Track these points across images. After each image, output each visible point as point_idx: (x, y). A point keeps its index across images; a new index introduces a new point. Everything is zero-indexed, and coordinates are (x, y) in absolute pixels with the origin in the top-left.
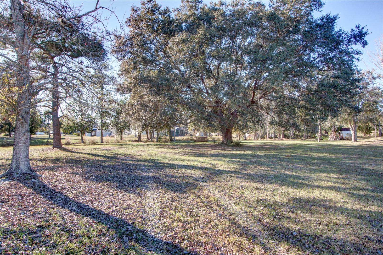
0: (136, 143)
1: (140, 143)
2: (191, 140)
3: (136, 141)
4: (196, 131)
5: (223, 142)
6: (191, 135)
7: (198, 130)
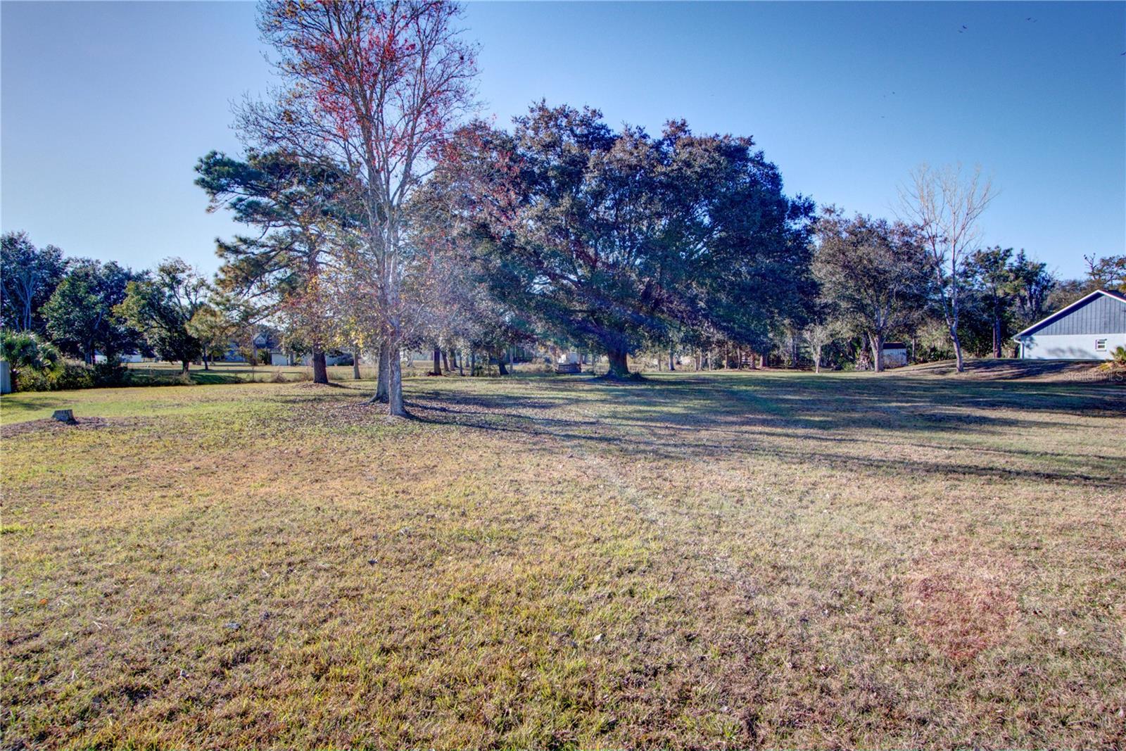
0: (431, 377)
1: (439, 377)
2: (548, 372)
3: (431, 374)
4: (558, 351)
5: (610, 372)
6: (548, 360)
7: (564, 349)
